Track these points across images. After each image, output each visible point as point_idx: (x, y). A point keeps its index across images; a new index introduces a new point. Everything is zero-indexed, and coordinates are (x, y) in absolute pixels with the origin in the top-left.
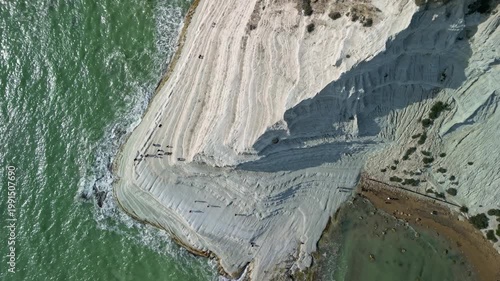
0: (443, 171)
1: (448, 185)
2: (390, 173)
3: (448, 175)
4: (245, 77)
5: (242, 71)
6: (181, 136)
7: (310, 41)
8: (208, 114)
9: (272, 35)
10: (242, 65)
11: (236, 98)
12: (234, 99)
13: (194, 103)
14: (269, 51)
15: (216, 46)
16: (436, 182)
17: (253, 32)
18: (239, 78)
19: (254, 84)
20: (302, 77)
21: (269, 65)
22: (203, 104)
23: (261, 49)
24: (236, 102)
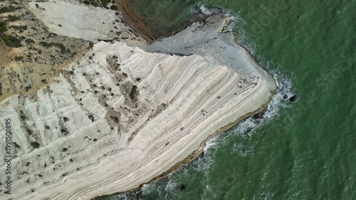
0: (116, 28)
1: (117, 24)
2: (137, 38)
3: (114, 25)
4: (180, 86)
5: (181, 90)
6: (227, 82)
7: (143, 75)
8: (208, 83)
9: (157, 93)
10: (179, 92)
11: (190, 80)
12: (192, 80)
13: (212, 94)
14: (163, 87)
15: (187, 115)
16: (121, 27)
17: (165, 103)
18: (184, 88)
19: (178, 78)
20: (155, 64)
21: (166, 82)
22: (208, 91)
23: (166, 91)
24: (191, 78)
